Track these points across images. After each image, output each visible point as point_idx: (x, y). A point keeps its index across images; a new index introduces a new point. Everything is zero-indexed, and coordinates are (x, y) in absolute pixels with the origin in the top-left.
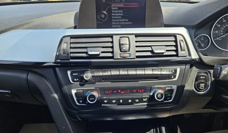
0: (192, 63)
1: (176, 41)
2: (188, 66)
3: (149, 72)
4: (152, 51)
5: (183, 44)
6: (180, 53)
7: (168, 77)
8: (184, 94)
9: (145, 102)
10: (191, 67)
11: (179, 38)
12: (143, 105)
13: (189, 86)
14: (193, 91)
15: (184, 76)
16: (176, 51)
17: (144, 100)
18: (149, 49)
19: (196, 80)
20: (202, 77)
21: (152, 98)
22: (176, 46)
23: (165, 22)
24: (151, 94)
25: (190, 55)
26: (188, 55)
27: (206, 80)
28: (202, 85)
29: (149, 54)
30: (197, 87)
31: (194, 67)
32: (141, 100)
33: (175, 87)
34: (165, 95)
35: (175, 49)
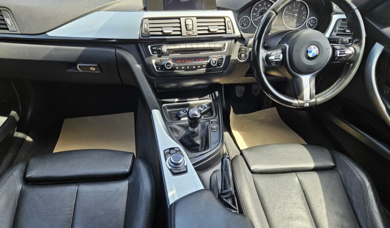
0: (236, 39)
1: (225, 22)
2: (233, 41)
3: (206, 45)
4: (209, 30)
5: (230, 24)
6: (228, 31)
7: (220, 49)
8: (230, 62)
9: (204, 68)
10: (235, 42)
11: (227, 19)
12: (203, 70)
13: (235, 56)
14: (237, 60)
15: (230, 49)
16: (225, 29)
17: (204, 66)
18: (207, 28)
19: (239, 52)
20: (243, 49)
21: (209, 65)
22: (225, 26)
23: (218, 5)
24: (209, 61)
25: (234, 32)
26: (232, 32)
27: (246, 51)
28: (243, 55)
29: (207, 32)
30: (240, 57)
31: (237, 42)
32: (202, 67)
33: (224, 57)
34: (218, 62)
35: (224, 28)
